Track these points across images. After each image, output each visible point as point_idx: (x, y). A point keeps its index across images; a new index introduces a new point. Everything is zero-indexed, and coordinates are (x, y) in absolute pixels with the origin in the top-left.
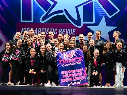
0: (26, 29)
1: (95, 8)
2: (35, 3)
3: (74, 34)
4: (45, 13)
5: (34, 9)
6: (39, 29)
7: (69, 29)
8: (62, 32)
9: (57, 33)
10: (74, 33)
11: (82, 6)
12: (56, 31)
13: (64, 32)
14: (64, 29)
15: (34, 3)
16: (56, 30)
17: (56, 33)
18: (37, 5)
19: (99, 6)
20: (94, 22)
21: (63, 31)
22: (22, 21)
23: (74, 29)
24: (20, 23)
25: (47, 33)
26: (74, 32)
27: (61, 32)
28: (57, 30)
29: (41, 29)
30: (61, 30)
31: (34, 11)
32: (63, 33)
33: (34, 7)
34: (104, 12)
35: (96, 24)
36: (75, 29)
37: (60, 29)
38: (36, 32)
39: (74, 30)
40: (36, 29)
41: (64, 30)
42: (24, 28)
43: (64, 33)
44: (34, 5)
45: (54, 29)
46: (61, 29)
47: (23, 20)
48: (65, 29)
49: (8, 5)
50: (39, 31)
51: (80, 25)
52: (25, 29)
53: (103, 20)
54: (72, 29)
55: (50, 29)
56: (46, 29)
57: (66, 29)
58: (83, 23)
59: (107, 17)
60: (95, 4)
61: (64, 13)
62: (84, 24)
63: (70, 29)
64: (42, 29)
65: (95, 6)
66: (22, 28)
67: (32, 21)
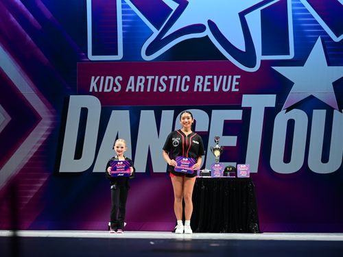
0: (102, 78)
1: (293, 16)
2: (128, 7)
3: (237, 90)
4: (156, 32)
5: (123, 23)
6: (139, 78)
7: (221, 77)
8: (203, 84)
9: (188, 87)
10: (236, 87)
11: (257, 12)
12: (187, 83)
13: (209, 83)
14: (207, 77)
15: (123, 7)
16: (186, 79)
17: (185, 88)
18: (133, 12)
19: (307, 11)
20: (291, 56)
21: (207, 83)
22: (91, 57)
23: (235, 77)
24: (87, 61)
25: (160, 88)
26: (235, 83)
27: (200, 84)
28: (189, 80)
29: (143, 78)
30: (199, 80)
31: (123, 29)
32: (205, 86)
33: (123, 18)
34: (320, 27)
35: (299, 61)
36: (239, 77)
37: (197, 77)
38: (131, 86)
39: (237, 80)
40: (132, 78)
41: (209, 80)
42: (98, 77)
43: (208, 87)
44: (123, 12)
45: (179, 77)
46: (201, 78)
47: (94, 54)
48: (211, 77)
49: (51, 15)
50: (138, 84)
51: (253, 66)
52: (100, 79)
53: (318, 47)
54: (230, 77)
55: (170, 77)
56: (157, 77)
57: (215, 77)
58: (260, 57)
59: (330, 39)
60: (293, 5)
61: (208, 32)
62: (262, 61)
63: (225, 77)
64: (148, 77)
65: (293, 11)
66: (93, 78)
67: (120, 56)
